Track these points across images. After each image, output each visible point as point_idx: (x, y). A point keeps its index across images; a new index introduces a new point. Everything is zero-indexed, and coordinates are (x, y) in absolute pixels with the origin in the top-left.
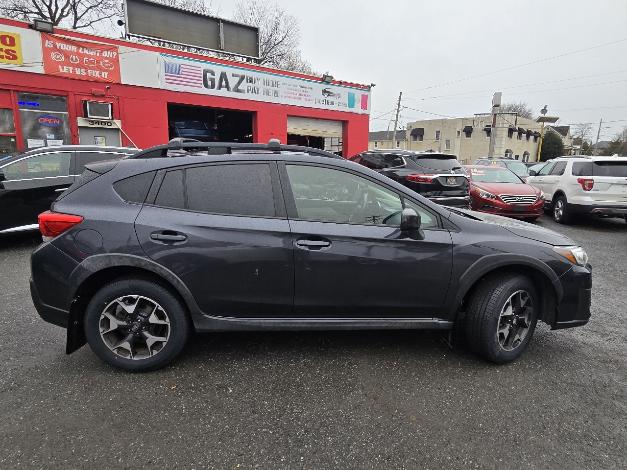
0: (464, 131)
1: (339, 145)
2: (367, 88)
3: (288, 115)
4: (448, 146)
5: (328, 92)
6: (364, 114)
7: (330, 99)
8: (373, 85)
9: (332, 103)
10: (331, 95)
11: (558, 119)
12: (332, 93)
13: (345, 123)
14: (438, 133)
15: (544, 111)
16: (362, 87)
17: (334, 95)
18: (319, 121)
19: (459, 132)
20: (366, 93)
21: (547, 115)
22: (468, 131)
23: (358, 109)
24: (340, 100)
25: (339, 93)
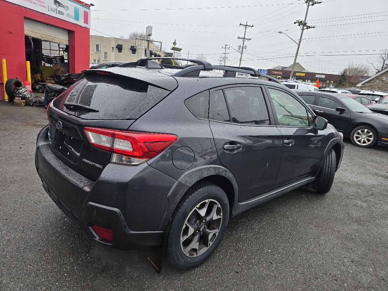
0: (116, 48)
1: (59, 51)
2: (87, 6)
3: (25, 18)
4: (106, 57)
5: (59, 3)
6: (85, 28)
7: (60, 9)
8: (92, 5)
9: (62, 13)
10: (61, 6)
11: (182, 49)
12: (61, 4)
13: (71, 33)
14: (97, 46)
15: (175, 43)
16: (84, 4)
17: (63, 7)
18: (49, 27)
19: (113, 48)
20: (87, 10)
21: (176, 46)
22: (120, 48)
23: (81, 23)
24: (68, 12)
25: (67, 5)
